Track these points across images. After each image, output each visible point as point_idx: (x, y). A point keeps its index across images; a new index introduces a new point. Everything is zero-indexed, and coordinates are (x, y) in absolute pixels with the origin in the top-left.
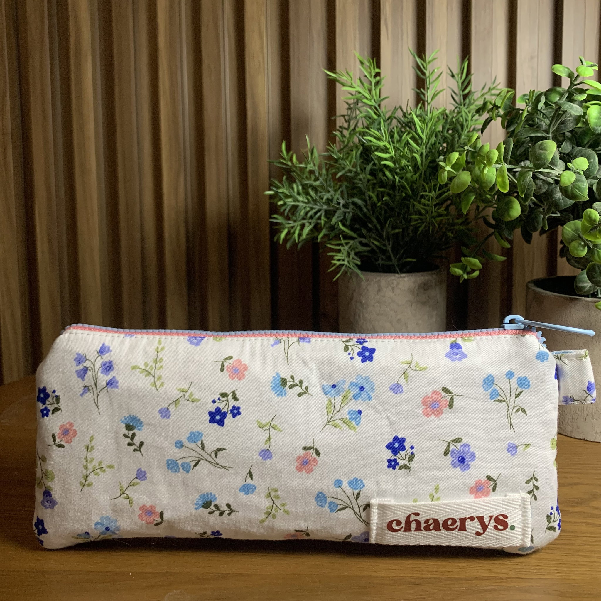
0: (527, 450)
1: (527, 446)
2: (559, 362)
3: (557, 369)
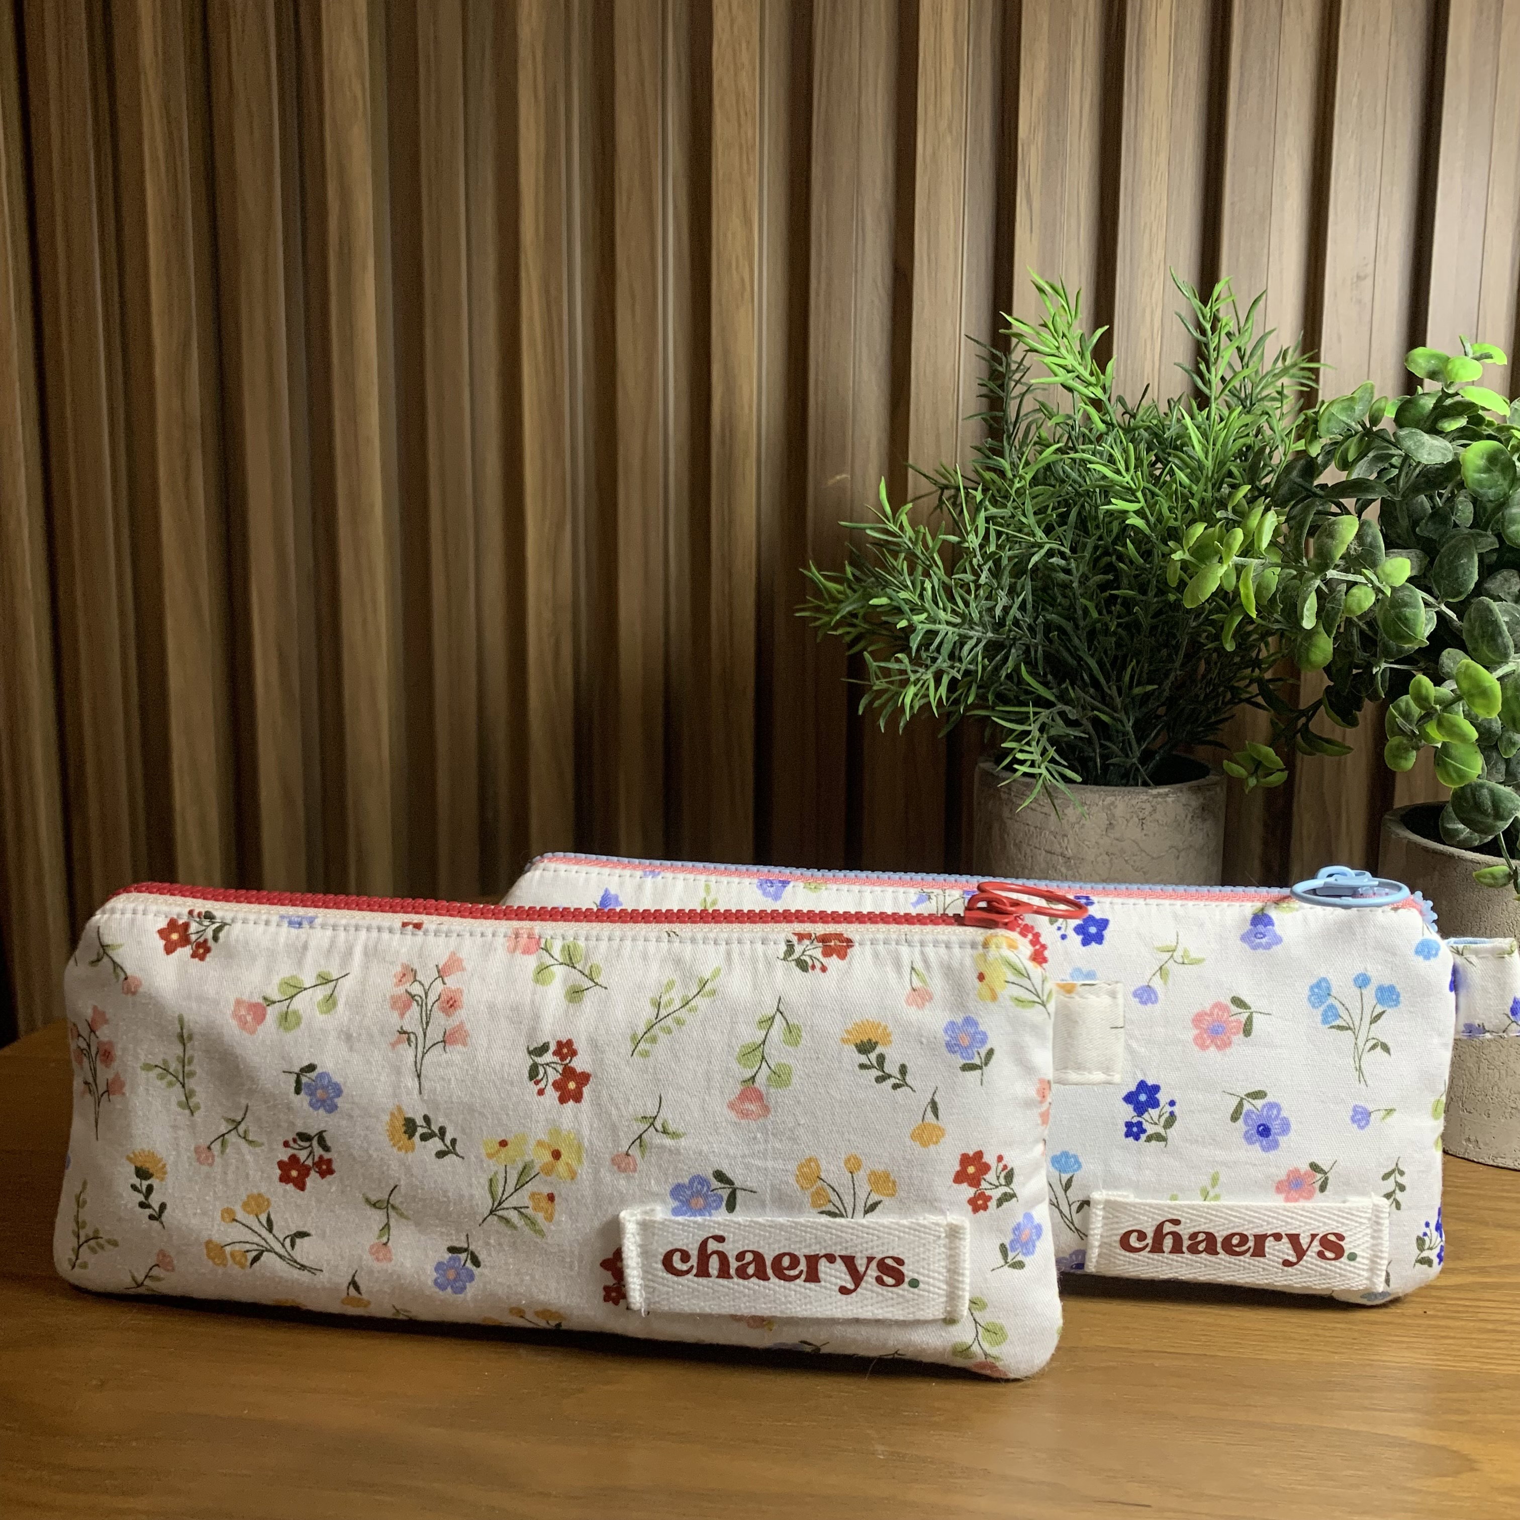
0: (1389, 1120)
1: (1390, 1111)
2: (1460, 960)
3: (1455, 971)
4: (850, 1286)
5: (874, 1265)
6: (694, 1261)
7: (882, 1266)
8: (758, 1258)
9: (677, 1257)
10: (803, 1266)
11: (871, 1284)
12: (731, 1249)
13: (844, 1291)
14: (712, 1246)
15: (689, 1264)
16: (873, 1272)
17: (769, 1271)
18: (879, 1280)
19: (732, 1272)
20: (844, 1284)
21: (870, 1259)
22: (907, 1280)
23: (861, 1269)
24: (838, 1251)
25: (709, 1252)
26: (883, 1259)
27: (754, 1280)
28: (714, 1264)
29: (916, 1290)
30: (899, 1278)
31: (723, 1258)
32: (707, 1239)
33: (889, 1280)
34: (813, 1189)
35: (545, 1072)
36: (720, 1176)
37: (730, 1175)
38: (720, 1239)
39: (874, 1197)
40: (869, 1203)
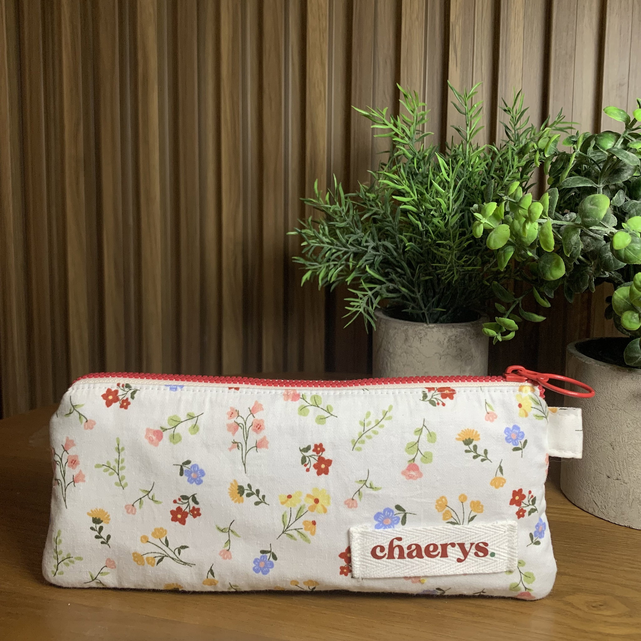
4: (462, 558)
5: (474, 547)
6: (386, 551)
7: (478, 547)
8: (418, 547)
9: (378, 550)
10: (440, 550)
11: (472, 557)
12: (404, 544)
13: (459, 560)
14: (396, 543)
15: (384, 553)
16: (473, 550)
17: (424, 554)
18: (476, 554)
19: (405, 555)
20: (459, 557)
21: (472, 544)
22: (489, 553)
23: (468, 549)
24: (456, 541)
25: (394, 546)
26: (478, 544)
27: (416, 558)
28: (396, 552)
29: (493, 558)
30: (486, 553)
31: (401, 548)
32: (393, 540)
33: (481, 554)
34: (444, 512)
35: (310, 460)
36: (398, 507)
37: (404, 507)
38: (400, 539)
39: (473, 514)
40: (470, 517)
